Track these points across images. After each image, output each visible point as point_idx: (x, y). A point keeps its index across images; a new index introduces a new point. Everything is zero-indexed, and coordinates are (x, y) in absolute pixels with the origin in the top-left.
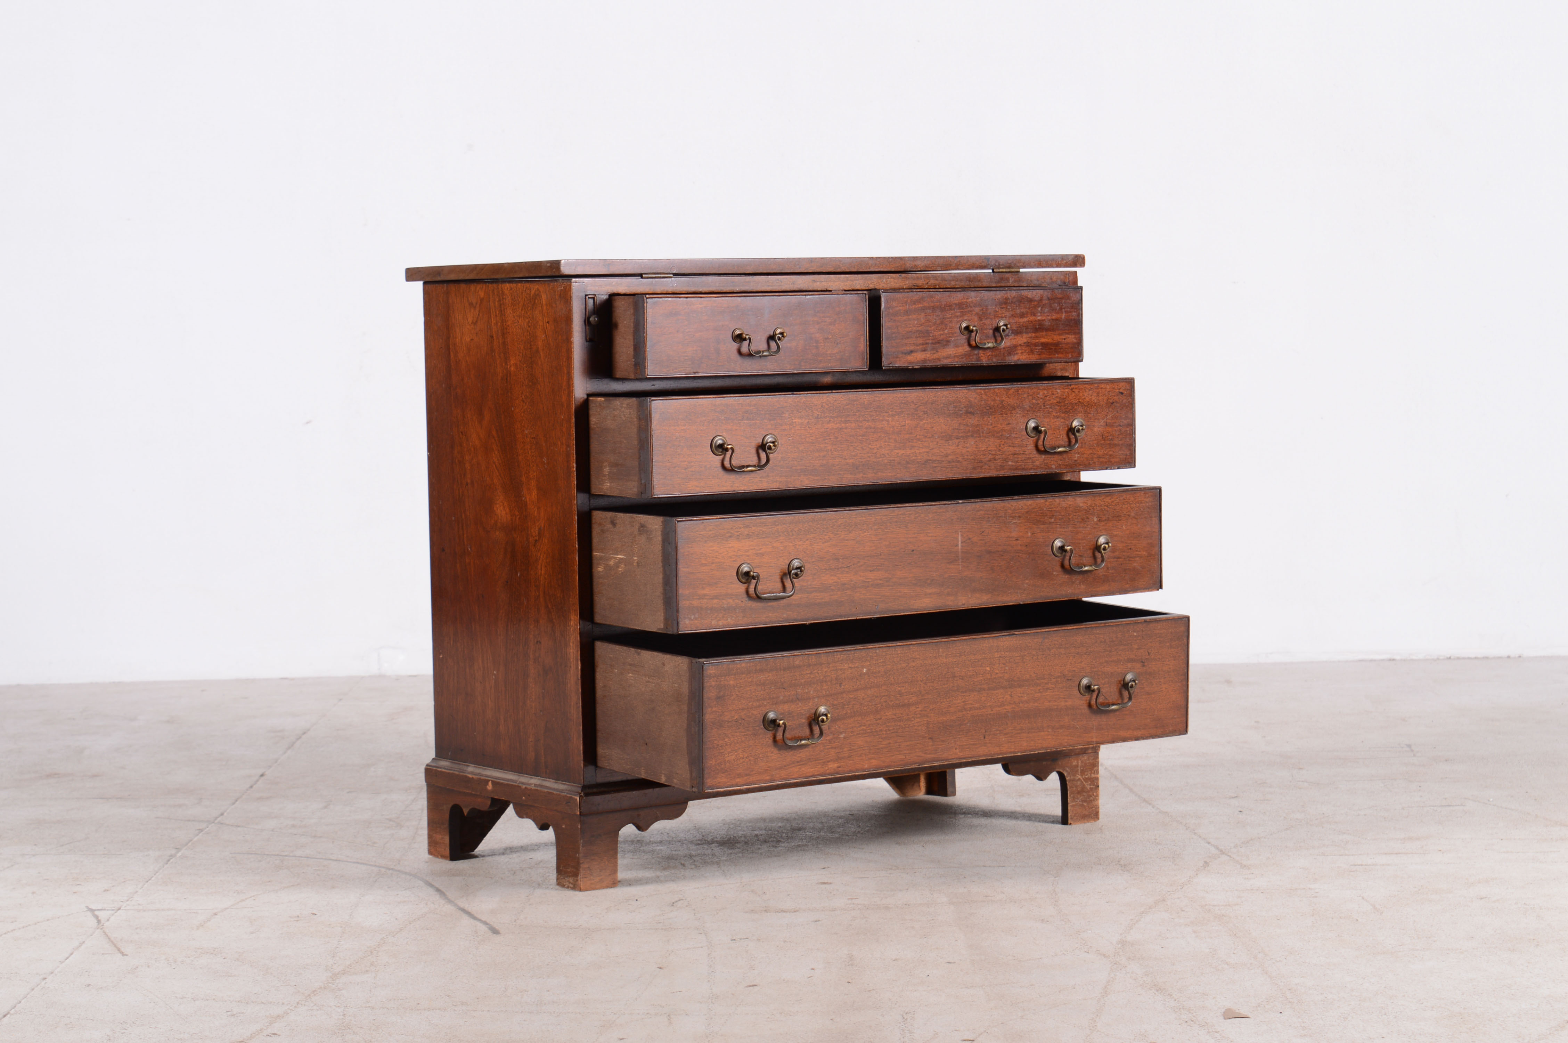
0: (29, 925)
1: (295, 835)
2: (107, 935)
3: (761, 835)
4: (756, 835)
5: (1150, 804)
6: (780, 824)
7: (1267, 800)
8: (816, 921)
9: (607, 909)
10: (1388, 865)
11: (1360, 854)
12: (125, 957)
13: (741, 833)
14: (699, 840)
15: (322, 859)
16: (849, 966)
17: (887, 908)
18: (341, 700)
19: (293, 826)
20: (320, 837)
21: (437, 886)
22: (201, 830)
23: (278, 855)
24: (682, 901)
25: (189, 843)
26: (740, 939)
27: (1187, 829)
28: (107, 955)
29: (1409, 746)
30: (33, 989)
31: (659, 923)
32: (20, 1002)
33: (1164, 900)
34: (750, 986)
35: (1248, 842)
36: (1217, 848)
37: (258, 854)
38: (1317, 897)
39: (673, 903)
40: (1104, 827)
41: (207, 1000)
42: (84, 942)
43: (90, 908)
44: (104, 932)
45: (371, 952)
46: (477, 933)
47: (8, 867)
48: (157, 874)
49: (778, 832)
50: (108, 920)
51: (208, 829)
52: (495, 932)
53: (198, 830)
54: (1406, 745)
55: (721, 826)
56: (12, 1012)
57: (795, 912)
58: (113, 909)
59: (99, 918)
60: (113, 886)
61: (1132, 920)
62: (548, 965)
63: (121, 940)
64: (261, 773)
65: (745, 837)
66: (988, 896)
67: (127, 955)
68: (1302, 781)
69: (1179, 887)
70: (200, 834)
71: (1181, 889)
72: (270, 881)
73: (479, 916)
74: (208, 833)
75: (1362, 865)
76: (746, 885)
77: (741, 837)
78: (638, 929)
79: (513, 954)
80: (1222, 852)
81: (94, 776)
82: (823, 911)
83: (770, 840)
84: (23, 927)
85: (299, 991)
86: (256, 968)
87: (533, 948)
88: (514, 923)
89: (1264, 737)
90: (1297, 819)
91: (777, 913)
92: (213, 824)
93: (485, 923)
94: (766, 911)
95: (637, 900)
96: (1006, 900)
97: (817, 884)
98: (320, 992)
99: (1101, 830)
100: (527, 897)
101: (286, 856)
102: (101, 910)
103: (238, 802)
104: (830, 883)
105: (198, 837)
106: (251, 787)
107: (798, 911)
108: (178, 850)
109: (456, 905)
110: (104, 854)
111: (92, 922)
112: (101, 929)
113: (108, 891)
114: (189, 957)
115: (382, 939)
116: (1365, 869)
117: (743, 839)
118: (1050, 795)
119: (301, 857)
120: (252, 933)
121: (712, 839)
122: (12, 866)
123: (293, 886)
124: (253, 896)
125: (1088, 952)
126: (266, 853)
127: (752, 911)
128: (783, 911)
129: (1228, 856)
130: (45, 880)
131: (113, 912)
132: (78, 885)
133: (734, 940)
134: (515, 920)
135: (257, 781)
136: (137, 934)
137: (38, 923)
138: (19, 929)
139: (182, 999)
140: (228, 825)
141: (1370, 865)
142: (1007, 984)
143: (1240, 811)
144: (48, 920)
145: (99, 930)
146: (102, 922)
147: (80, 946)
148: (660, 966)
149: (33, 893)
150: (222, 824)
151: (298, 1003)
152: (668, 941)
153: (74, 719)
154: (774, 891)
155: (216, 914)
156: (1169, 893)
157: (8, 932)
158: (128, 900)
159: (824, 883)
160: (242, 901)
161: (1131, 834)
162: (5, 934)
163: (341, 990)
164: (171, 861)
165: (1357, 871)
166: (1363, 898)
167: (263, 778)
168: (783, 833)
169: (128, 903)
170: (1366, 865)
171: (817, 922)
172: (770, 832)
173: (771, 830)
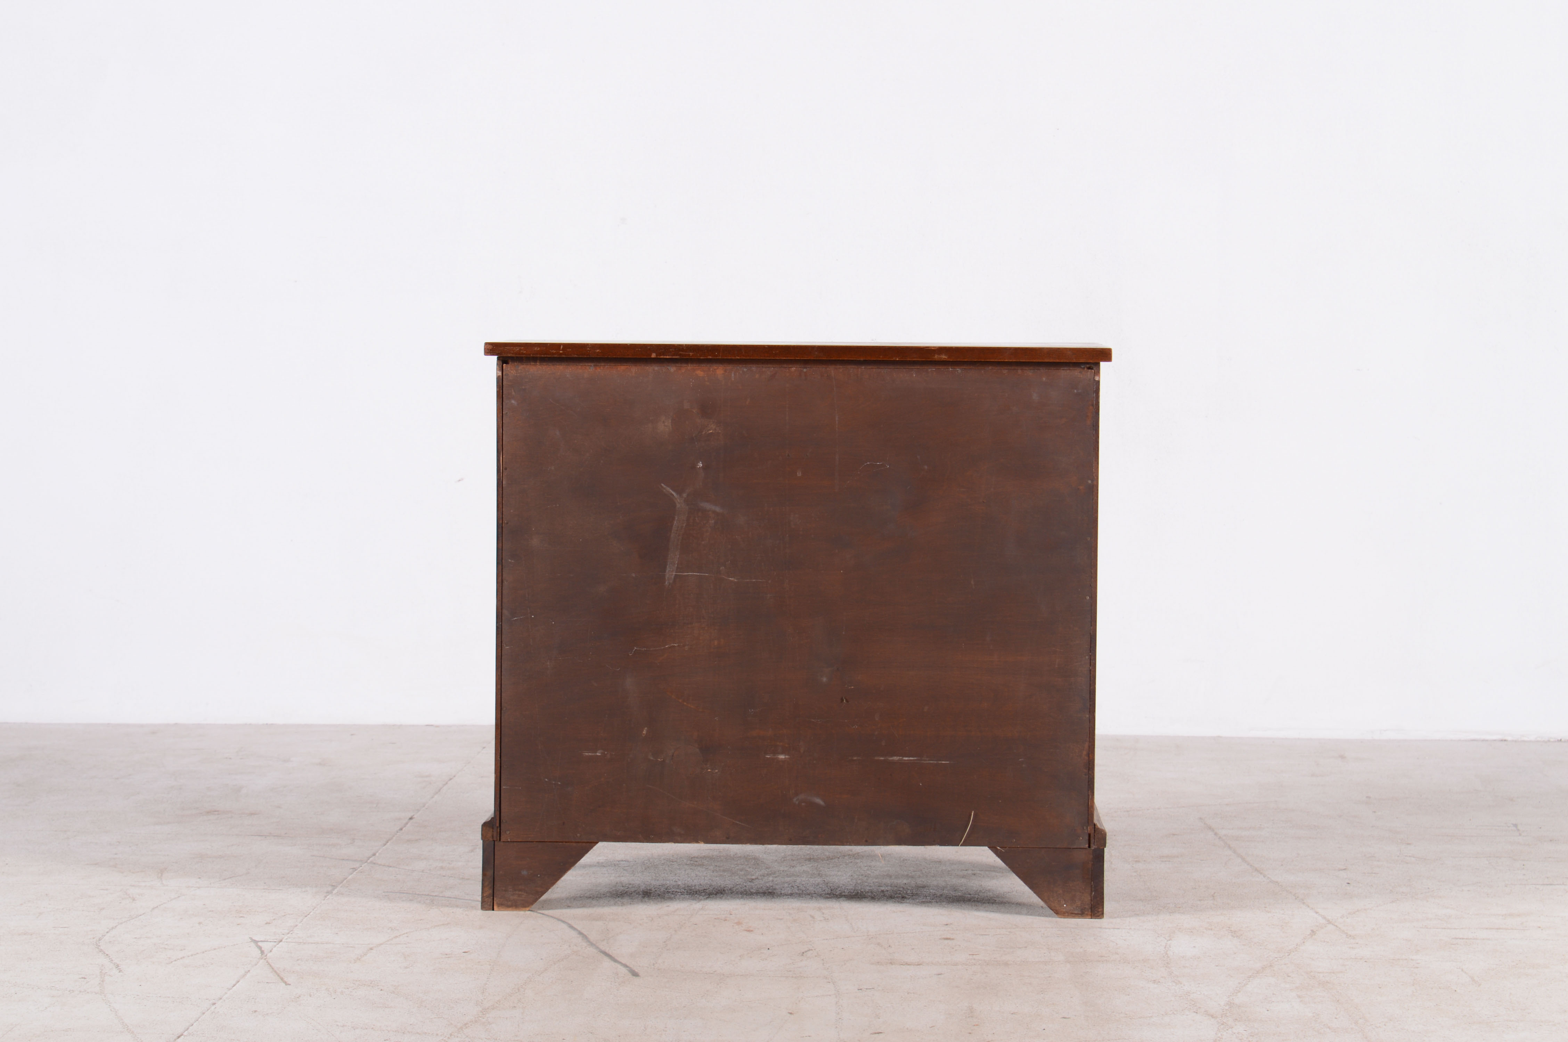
0: (198, 953)
1: (444, 876)
2: (270, 965)
3: (887, 891)
4: (883, 891)
5: (1261, 873)
6: (905, 881)
7: (1375, 873)
8: (939, 974)
9: (740, 956)
10: (1489, 939)
11: (1462, 929)
12: (288, 986)
13: (868, 888)
14: (828, 894)
15: (470, 900)
16: (969, 1017)
17: (1006, 964)
18: (484, 748)
19: (442, 868)
20: (468, 879)
21: (579, 929)
22: (355, 869)
23: (428, 895)
24: (811, 951)
25: (344, 881)
26: (867, 989)
27: (1296, 899)
28: (272, 984)
29: (1516, 825)
30: (204, 1013)
31: (790, 971)
32: (193, 1025)
33: (1271, 966)
34: (876, 1033)
35: (1354, 913)
36: (1324, 918)
37: (410, 894)
38: (1417, 968)
39: (803, 953)
40: (1216, 894)
41: (366, 1029)
42: (249, 971)
43: (254, 939)
44: (267, 962)
45: (519, 990)
46: (618, 975)
47: (175, 898)
48: (316, 909)
49: (903, 888)
50: (271, 951)
51: (361, 868)
52: (635, 974)
53: (352, 869)
54: (1512, 824)
55: (849, 881)
56: (186, 1033)
57: (918, 965)
58: (275, 941)
59: (263, 949)
60: (274, 919)
61: (1239, 983)
62: (685, 1007)
63: (284, 970)
64: (410, 817)
65: (872, 892)
66: (1103, 957)
67: (290, 985)
68: (1410, 856)
69: (1287, 954)
70: (355, 873)
71: (1288, 955)
72: (421, 920)
73: (619, 959)
74: (361, 872)
75: (1463, 939)
76: (872, 938)
77: (868, 892)
78: (769, 976)
79: (651, 996)
80: (1329, 922)
81: (252, 814)
82: (945, 965)
83: (896, 896)
84: (192, 955)
85: (451, 1024)
86: (411, 1001)
87: (671, 991)
88: (653, 967)
89: (1375, 812)
90: (1403, 892)
91: (902, 966)
92: (366, 864)
93: (625, 966)
94: (891, 963)
95: (769, 949)
96: (1120, 961)
97: (940, 939)
98: (471, 1025)
99: (1213, 897)
100: (664, 942)
101: (436, 896)
102: (264, 941)
103: (388, 844)
104: (953, 939)
105: (352, 875)
106: (401, 829)
107: (921, 964)
108: (334, 887)
109: (597, 948)
110: (264, 889)
111: (256, 952)
112: (265, 959)
113: (269, 923)
114: (348, 988)
115: (528, 978)
116: (1466, 942)
117: (869, 894)
118: (1166, 861)
119: (450, 898)
120: (406, 968)
121: (841, 893)
122: (179, 897)
123: (443, 924)
124: (407, 933)
125: (1197, 1013)
126: (418, 893)
127: (878, 962)
128: (907, 964)
129: (1335, 925)
130: (210, 911)
131: (275, 944)
132: (241, 917)
133: (861, 989)
134: (654, 964)
135: (407, 824)
136: (299, 965)
137: (206, 951)
138: (188, 957)
139: (342, 1027)
140: (380, 865)
141: (1471, 939)
142: (1119, 1039)
143: (1348, 883)
144: (215, 949)
145: (263, 960)
146: (266, 952)
147: (245, 975)
148: (790, 1012)
149: (200, 923)
150: (374, 863)
151: (451, 1035)
152: (798, 988)
153: (230, 758)
154: (899, 945)
155: (371, 949)
156: (1276, 959)
157: (178, 959)
158: (288, 933)
159: (947, 939)
160: (396, 937)
161: (1242, 901)
162: (175, 960)
163: (491, 1024)
164: (328, 897)
165: (1458, 944)
166: (1462, 970)
167: (412, 821)
168: (908, 889)
169: (289, 935)
170: (1467, 939)
171: (940, 976)
172: (895, 888)
173: (896, 887)
